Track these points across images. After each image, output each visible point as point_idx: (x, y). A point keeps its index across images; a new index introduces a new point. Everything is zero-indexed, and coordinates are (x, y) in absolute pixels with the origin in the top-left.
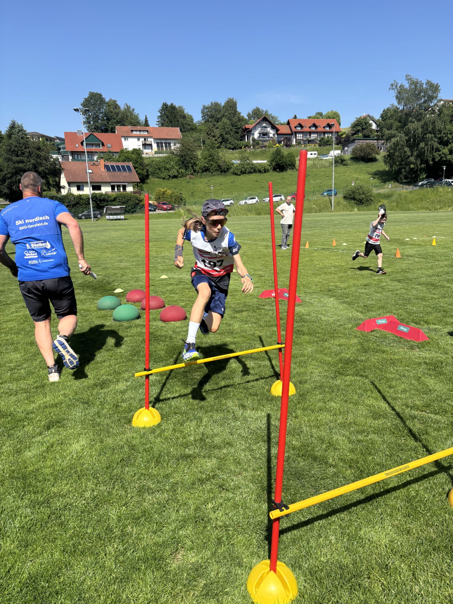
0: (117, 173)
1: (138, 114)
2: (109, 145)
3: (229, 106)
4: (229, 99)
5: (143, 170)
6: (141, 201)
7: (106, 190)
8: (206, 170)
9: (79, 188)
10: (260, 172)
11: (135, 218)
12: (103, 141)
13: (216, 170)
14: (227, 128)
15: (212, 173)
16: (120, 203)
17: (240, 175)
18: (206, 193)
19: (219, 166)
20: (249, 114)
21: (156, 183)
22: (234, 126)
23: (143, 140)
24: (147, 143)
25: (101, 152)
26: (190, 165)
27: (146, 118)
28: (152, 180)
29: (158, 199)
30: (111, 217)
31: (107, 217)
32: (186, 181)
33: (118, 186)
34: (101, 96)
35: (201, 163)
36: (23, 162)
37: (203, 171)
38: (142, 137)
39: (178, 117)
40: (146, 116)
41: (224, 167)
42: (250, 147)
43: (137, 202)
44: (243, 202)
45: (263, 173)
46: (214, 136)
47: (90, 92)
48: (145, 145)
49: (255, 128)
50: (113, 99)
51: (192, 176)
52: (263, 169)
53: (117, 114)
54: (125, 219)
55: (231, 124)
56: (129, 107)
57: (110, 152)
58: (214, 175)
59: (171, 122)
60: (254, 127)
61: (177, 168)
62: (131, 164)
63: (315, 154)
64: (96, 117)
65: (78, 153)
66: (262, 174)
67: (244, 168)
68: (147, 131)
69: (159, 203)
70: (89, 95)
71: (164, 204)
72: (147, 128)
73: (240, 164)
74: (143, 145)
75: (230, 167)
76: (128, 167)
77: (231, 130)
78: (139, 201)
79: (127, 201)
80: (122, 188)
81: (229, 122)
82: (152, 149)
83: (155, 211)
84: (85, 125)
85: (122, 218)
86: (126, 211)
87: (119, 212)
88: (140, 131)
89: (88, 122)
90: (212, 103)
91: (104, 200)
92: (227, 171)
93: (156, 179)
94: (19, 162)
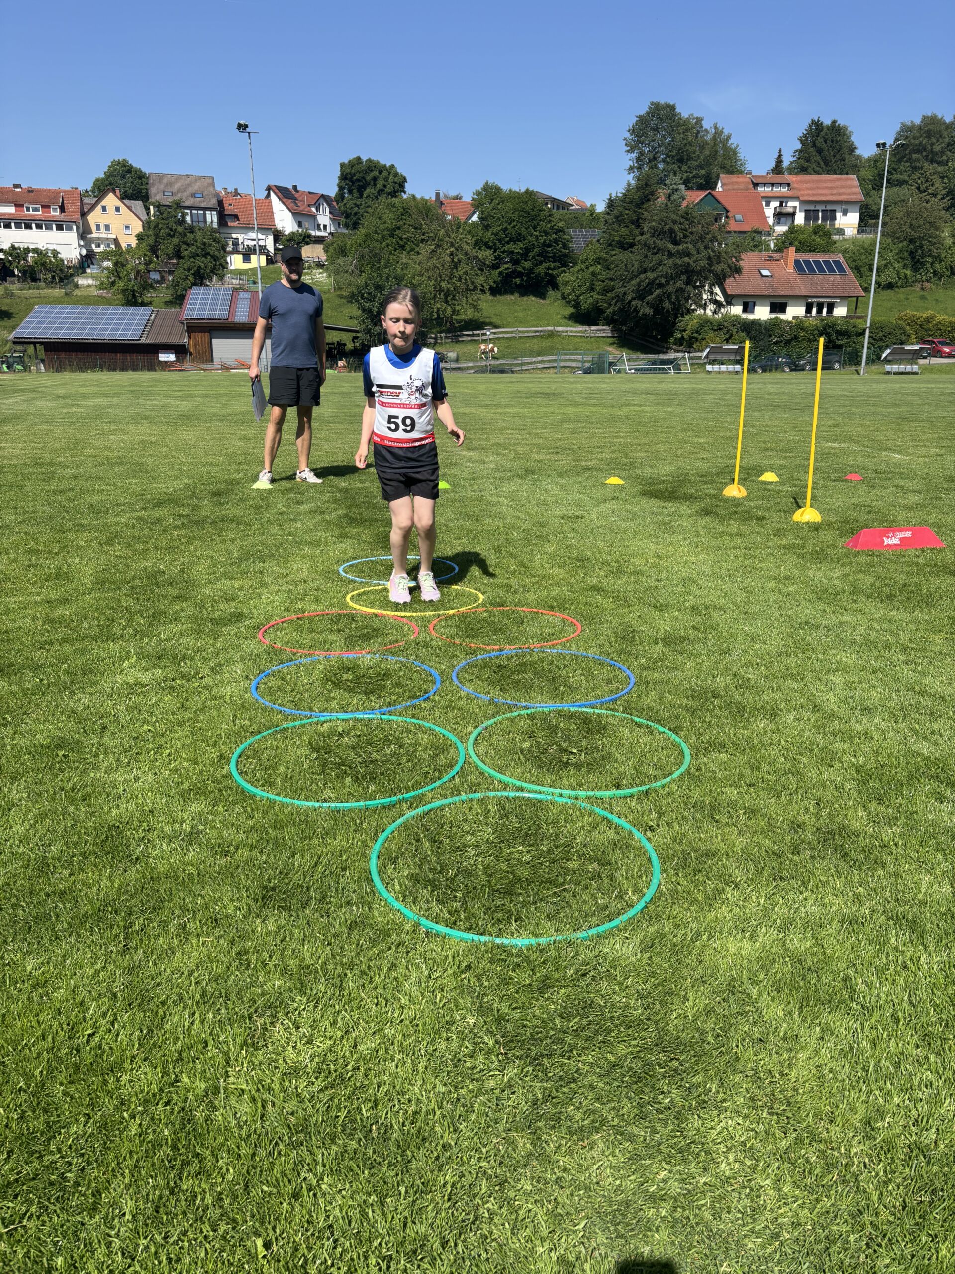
0: (818, 277)
2: (739, 217)
7: (795, 311)
9: (746, 308)
12: (729, 208)
23: (778, 204)
24: (785, 210)
26: (929, 260)
27: (780, 156)
31: (887, 367)
32: (916, 295)
33: (820, 306)
34: (672, 108)
35: (953, 255)
36: (688, 254)
37: (951, 274)
38: (775, 198)
39: (845, 151)
40: (780, 150)
46: (934, 195)
47: (652, 103)
48: (779, 216)
50: (695, 114)
51: (928, 284)
61: (896, 265)
62: (841, 258)
64: (654, 157)
68: (789, 184)
70: (650, 108)
74: (776, 215)
76: (837, 263)
88: (773, 184)
89: (637, 168)
90: (923, 119)
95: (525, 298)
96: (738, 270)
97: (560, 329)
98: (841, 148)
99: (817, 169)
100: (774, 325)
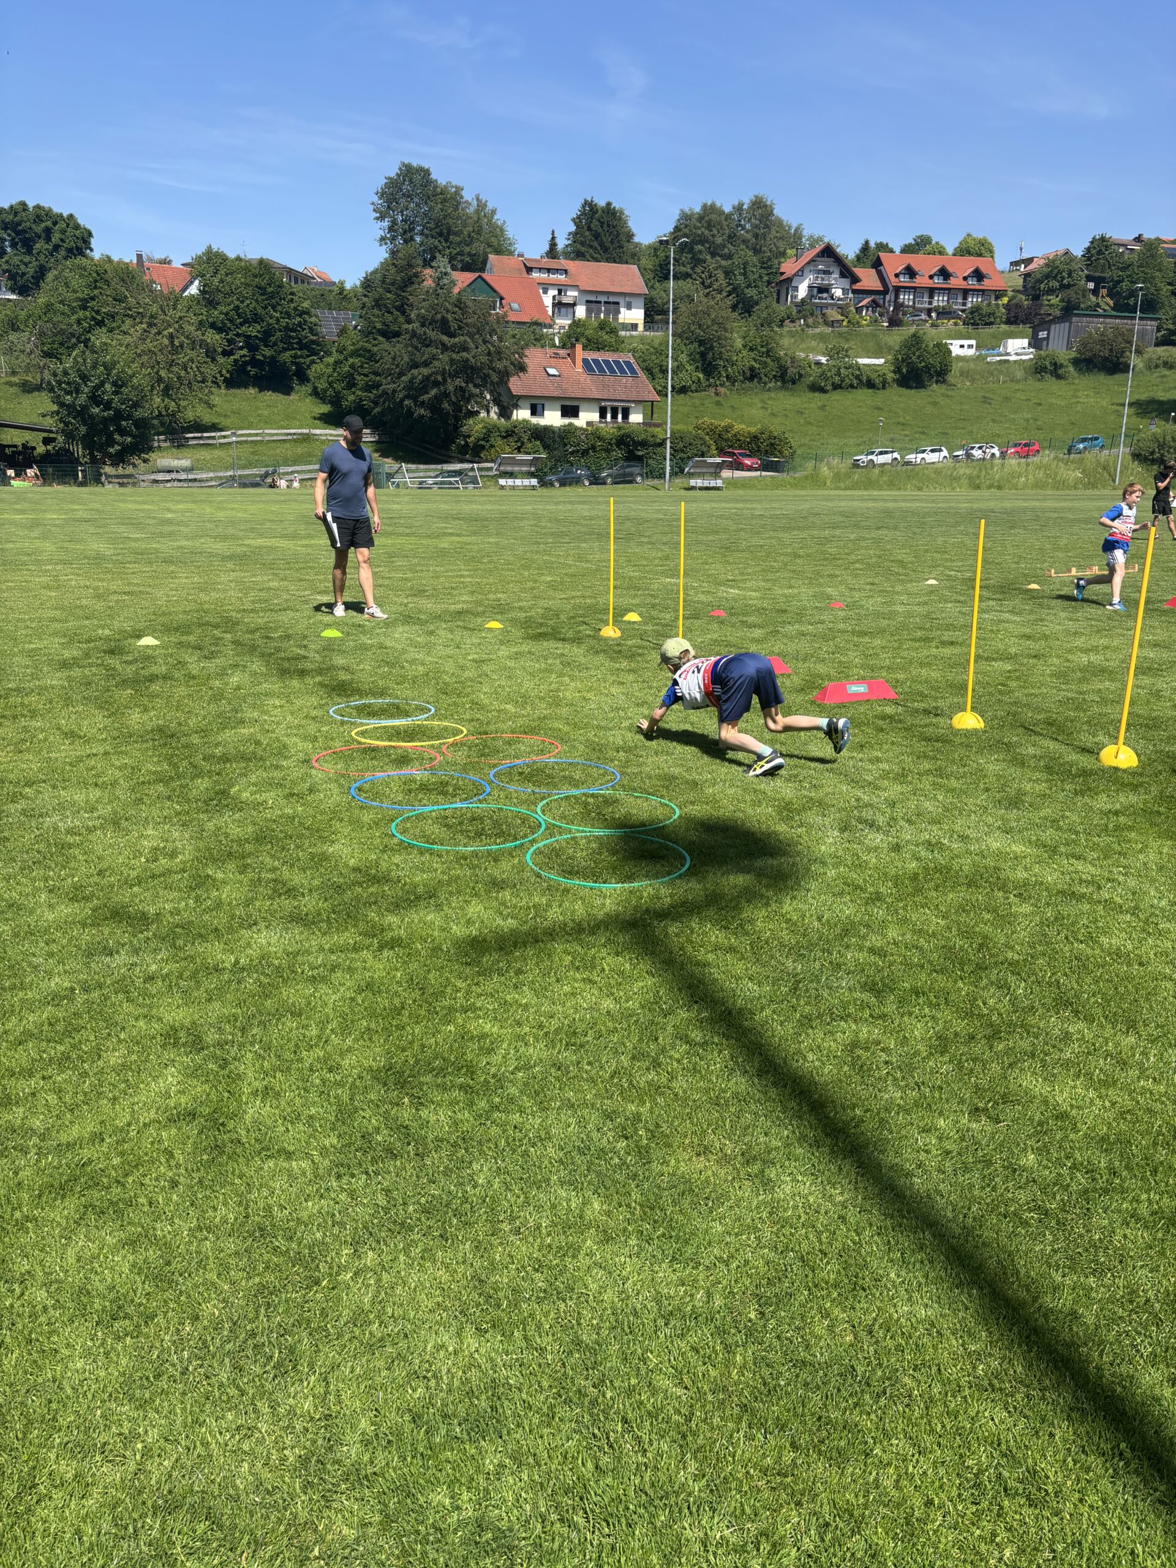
0: (609, 379)
2: (515, 306)
3: (755, 216)
4: (754, 197)
7: (588, 416)
8: (752, 375)
9: (534, 412)
10: (870, 385)
12: (504, 295)
13: (774, 377)
14: (752, 272)
17: (828, 392)
19: (782, 368)
23: (556, 292)
24: (565, 300)
27: (553, 238)
31: (692, 481)
33: (614, 411)
34: (427, 172)
35: (744, 359)
37: (746, 380)
38: (553, 285)
41: (793, 370)
45: (878, 389)
47: (403, 164)
48: (558, 306)
50: (454, 182)
51: (722, 389)
52: (878, 379)
53: (463, 221)
55: (760, 262)
58: (769, 390)
60: (799, 271)
61: (688, 367)
62: (631, 359)
63: (970, 346)
66: (877, 392)
67: (839, 375)
68: (566, 271)
70: (400, 169)
71: (742, 455)
73: (828, 364)
74: (555, 305)
76: (628, 364)
80: (620, 415)
82: (574, 316)
88: (549, 270)
89: (389, 239)
90: (701, 205)
92: (796, 380)
96: (522, 368)
98: (618, 234)
99: (596, 256)
100: (568, 432)
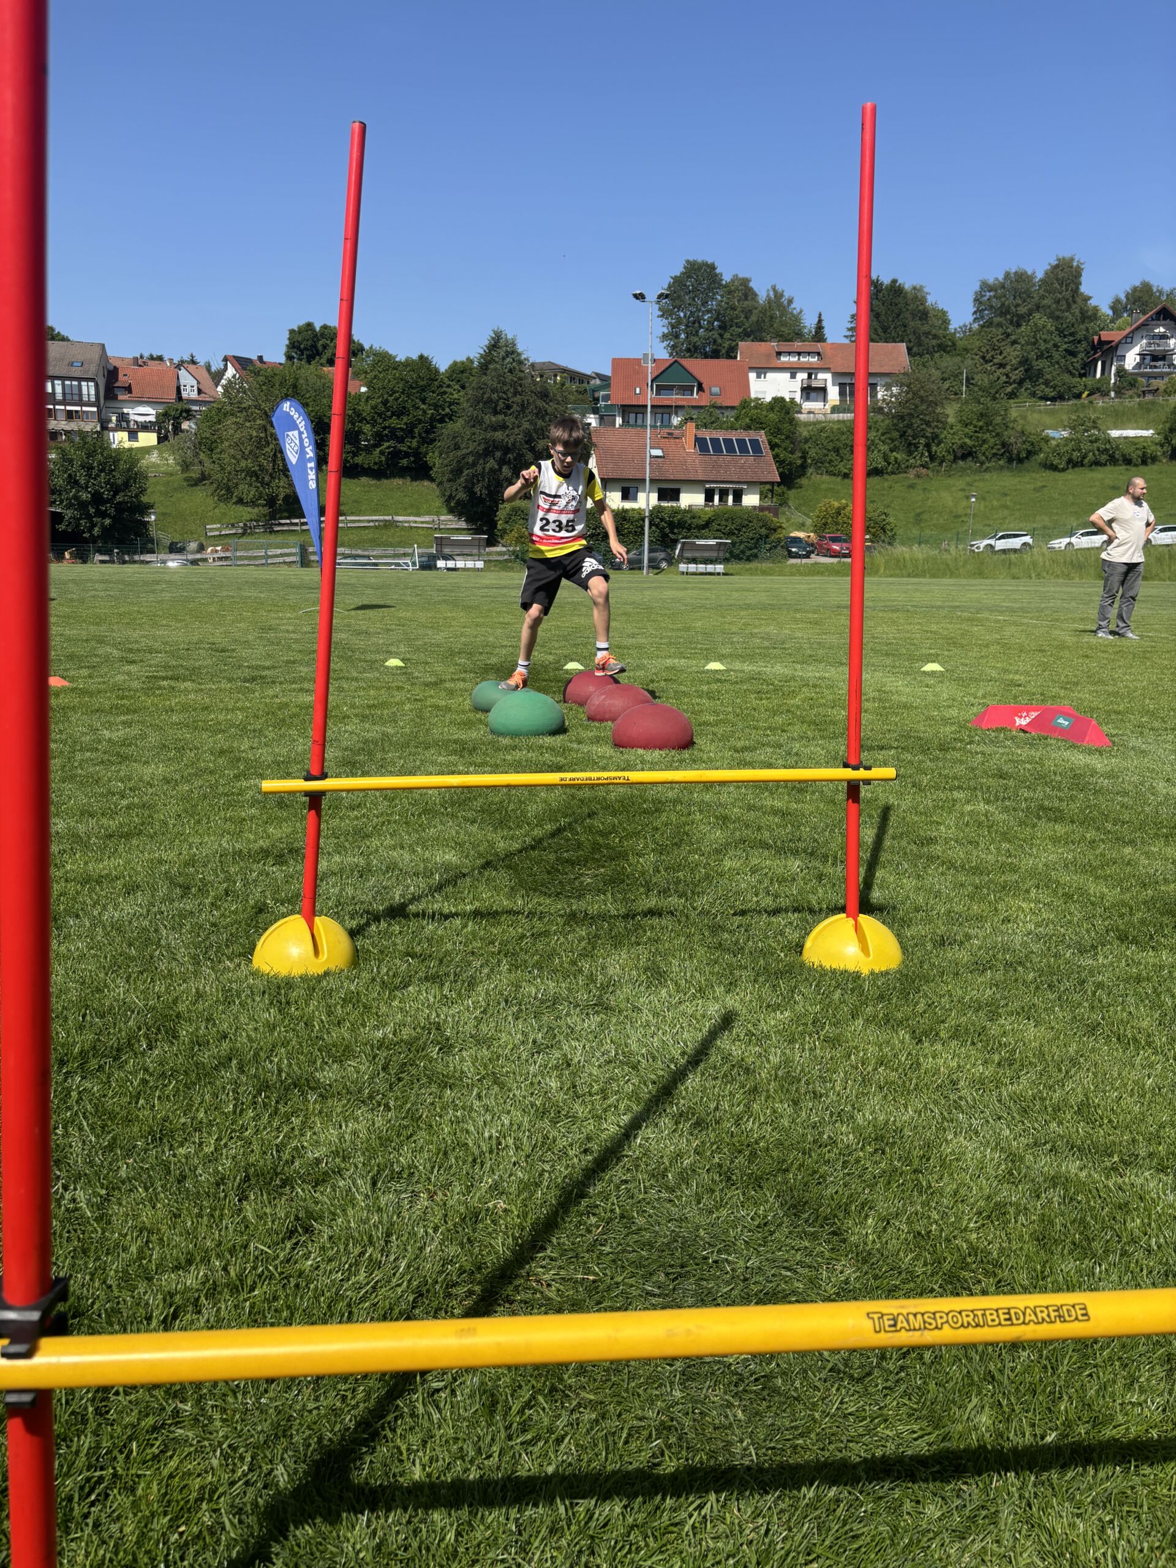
0: (725, 458)
1: (801, 312)
2: (715, 390)
3: (1057, 279)
4: (1059, 260)
5: (792, 452)
6: (775, 530)
7: (691, 499)
8: (967, 454)
9: (626, 496)
10: (1128, 461)
11: (752, 572)
12: (702, 380)
13: (995, 455)
14: (1045, 341)
15: (982, 463)
16: (719, 534)
17: (1063, 470)
18: (957, 516)
19: (1004, 445)
20: (1117, 301)
21: (823, 486)
22: (1065, 336)
23: (805, 376)
24: (815, 384)
25: (694, 407)
26: (922, 441)
27: (820, 321)
28: (815, 479)
29: (821, 528)
30: (692, 567)
31: (683, 567)
32: (906, 484)
33: (723, 494)
34: (713, 267)
35: (955, 436)
36: (503, 427)
37: (956, 459)
38: (802, 369)
39: (908, 315)
40: (820, 315)
41: (1018, 446)
42: (1107, 394)
43: (763, 531)
44: (1060, 543)
45: (1136, 465)
46: (1002, 366)
47: (688, 262)
48: (808, 391)
49: (1129, 340)
50: (741, 276)
51: (924, 471)
52: (1140, 453)
53: (748, 313)
54: (724, 574)
55: (1057, 329)
56: (778, 295)
57: (714, 406)
58: (987, 470)
59: (885, 330)
60: (1126, 337)
61: (884, 448)
62: (762, 437)
64: (694, 323)
65: (637, 410)
66: (1134, 469)
67: (1080, 450)
68: (819, 354)
69: (822, 537)
70: (685, 268)
71: (835, 540)
72: (819, 346)
73: (1066, 439)
74: (803, 389)
75: (1037, 448)
76: (755, 443)
77: (1056, 346)
78: (770, 529)
79: (739, 530)
80: (731, 498)
81: (1050, 325)
82: (825, 400)
83: (807, 556)
84: (666, 343)
85: (718, 571)
86: (731, 555)
87: (714, 554)
88: (799, 354)
89: (671, 336)
90: (1007, 275)
91: (681, 525)
92: (1027, 458)
93: (826, 477)
94: (495, 428)
95: (415, 484)
97: (400, 518)
